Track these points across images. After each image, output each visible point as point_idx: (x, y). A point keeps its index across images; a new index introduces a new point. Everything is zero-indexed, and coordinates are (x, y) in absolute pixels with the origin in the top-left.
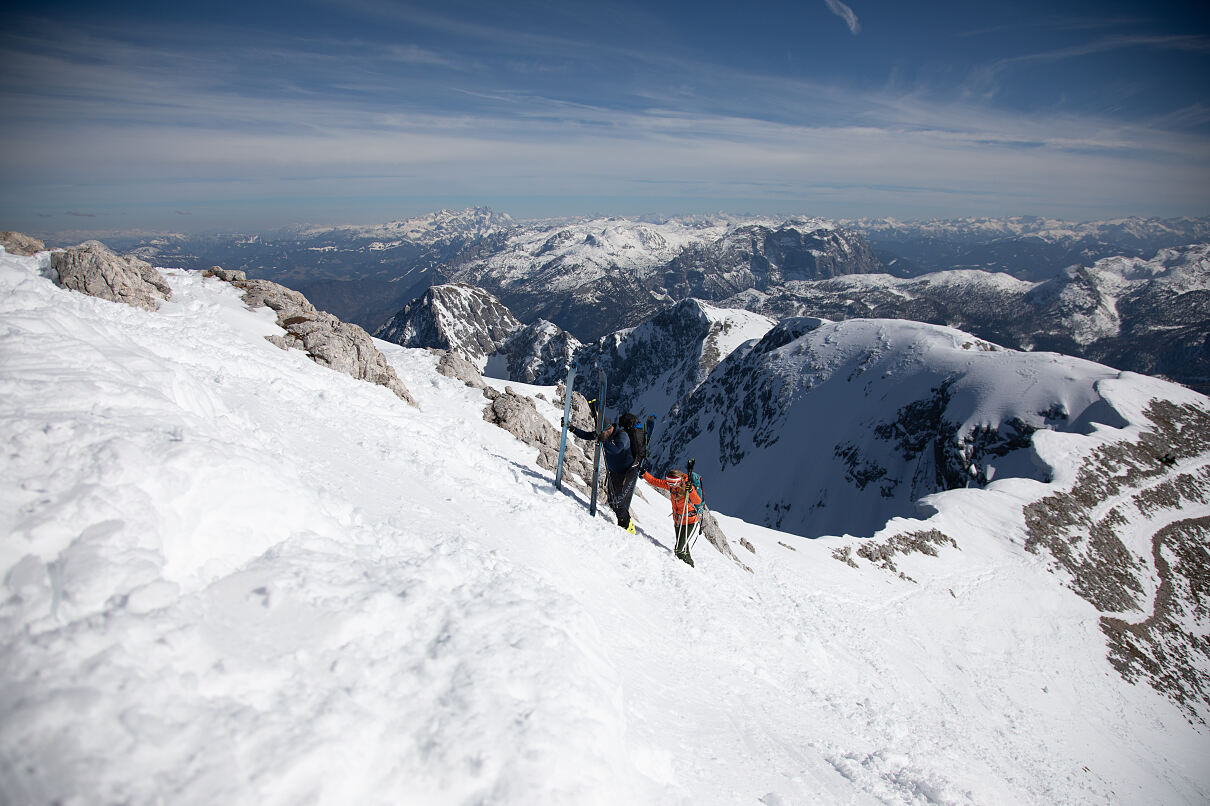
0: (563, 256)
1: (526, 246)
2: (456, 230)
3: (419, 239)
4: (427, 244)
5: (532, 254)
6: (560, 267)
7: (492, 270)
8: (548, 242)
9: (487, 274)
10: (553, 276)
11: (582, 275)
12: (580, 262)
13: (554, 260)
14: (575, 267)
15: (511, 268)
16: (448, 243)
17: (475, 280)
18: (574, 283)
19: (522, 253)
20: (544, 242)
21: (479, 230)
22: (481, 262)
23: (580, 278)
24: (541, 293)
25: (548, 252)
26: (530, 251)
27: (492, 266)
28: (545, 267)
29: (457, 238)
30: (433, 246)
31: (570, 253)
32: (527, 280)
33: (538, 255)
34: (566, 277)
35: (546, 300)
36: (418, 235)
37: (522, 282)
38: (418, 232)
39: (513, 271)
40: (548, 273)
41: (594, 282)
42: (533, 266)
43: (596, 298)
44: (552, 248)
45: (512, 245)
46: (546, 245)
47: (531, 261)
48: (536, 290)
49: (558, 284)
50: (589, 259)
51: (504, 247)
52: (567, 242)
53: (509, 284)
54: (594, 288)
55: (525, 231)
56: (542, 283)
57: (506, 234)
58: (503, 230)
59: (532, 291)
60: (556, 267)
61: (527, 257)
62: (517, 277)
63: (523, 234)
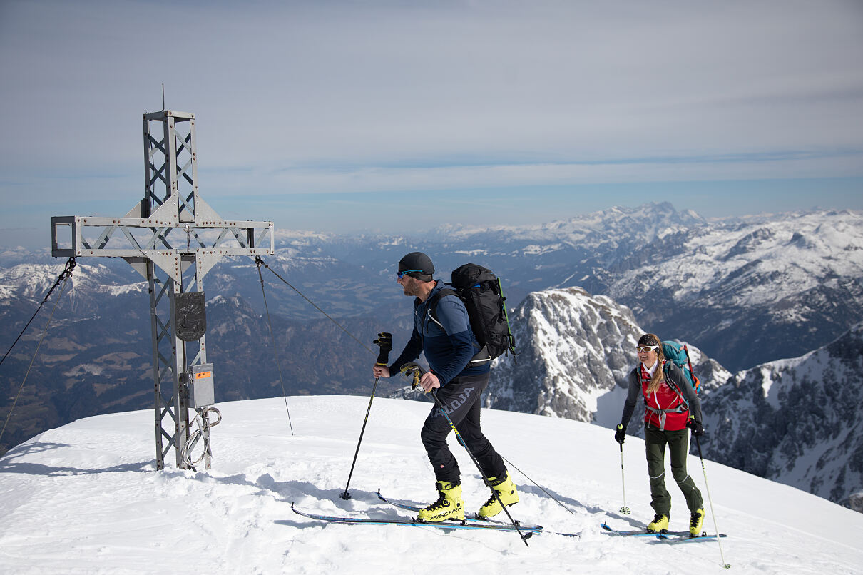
0: (758, 261)
1: (710, 249)
2: (627, 230)
3: (582, 241)
4: (591, 247)
5: (718, 258)
6: (753, 275)
7: (664, 278)
8: (739, 243)
9: (657, 283)
10: (744, 286)
11: (784, 285)
12: (781, 268)
13: (746, 267)
14: (775, 275)
15: (688, 276)
16: (616, 246)
17: (642, 290)
18: (772, 296)
19: (703, 257)
20: (733, 244)
21: (656, 230)
22: (649, 269)
23: (781, 289)
24: (726, 307)
25: (738, 256)
26: (715, 254)
27: (664, 273)
28: (734, 274)
29: (627, 240)
30: (598, 250)
31: (769, 257)
32: (709, 292)
33: (726, 259)
34: (761, 288)
35: (733, 317)
36: (581, 237)
37: (703, 293)
38: (581, 233)
39: (691, 280)
40: (737, 282)
41: (800, 294)
42: (718, 273)
43: (803, 315)
44: (744, 250)
45: (693, 247)
46: (736, 247)
47: (715, 267)
48: (719, 304)
49: (750, 296)
50: (795, 264)
51: (682, 250)
52: (765, 243)
53: (686, 295)
54: (800, 302)
55: (711, 230)
56: (728, 295)
57: (687, 234)
58: (683, 230)
59: (715, 304)
60: (749, 274)
61: (710, 262)
62: (697, 287)
63: (708, 233)
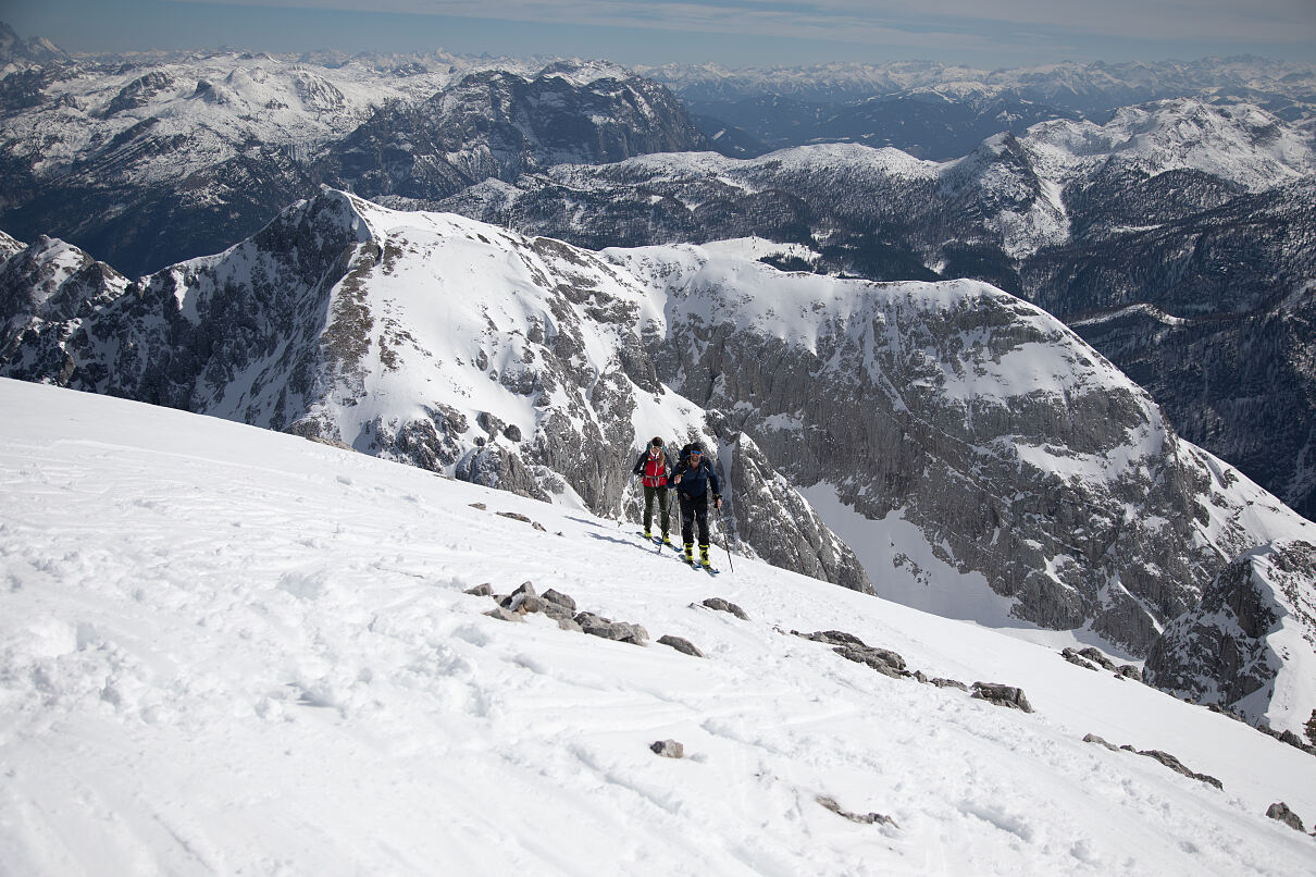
0: (153, 120)
1: (80, 100)
5: (94, 114)
6: (148, 140)
7: (13, 142)
8: (123, 92)
10: (137, 155)
11: (193, 155)
12: (186, 131)
13: (137, 127)
14: (178, 140)
15: (52, 139)
18: (178, 170)
19: (72, 112)
20: (115, 93)
23: (188, 161)
24: (114, 186)
25: (124, 112)
26: (89, 108)
27: (12, 135)
28: (120, 139)
31: (168, 114)
32: (87, 164)
33: (106, 116)
34: (161, 158)
35: (126, 201)
37: (77, 165)
39: (56, 146)
40: (126, 150)
41: (215, 167)
42: (97, 137)
43: (219, 196)
44: (132, 104)
45: (54, 96)
46: (120, 98)
47: (92, 126)
48: (104, 182)
49: (147, 170)
50: (203, 126)
51: (37, 100)
52: (161, 95)
53: (51, 169)
54: (215, 178)
55: (79, 72)
56: (116, 168)
57: (42, 75)
58: (35, 68)
59: (97, 182)
60: (142, 139)
61: (84, 120)
62: (66, 157)
63: (75, 76)
